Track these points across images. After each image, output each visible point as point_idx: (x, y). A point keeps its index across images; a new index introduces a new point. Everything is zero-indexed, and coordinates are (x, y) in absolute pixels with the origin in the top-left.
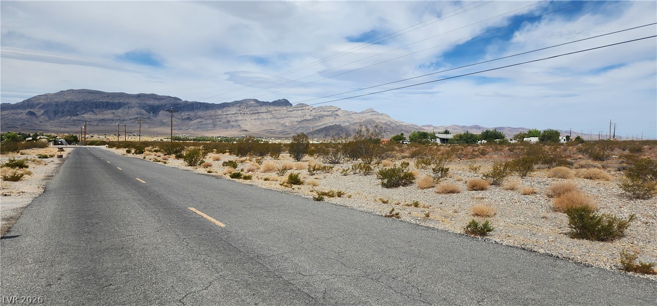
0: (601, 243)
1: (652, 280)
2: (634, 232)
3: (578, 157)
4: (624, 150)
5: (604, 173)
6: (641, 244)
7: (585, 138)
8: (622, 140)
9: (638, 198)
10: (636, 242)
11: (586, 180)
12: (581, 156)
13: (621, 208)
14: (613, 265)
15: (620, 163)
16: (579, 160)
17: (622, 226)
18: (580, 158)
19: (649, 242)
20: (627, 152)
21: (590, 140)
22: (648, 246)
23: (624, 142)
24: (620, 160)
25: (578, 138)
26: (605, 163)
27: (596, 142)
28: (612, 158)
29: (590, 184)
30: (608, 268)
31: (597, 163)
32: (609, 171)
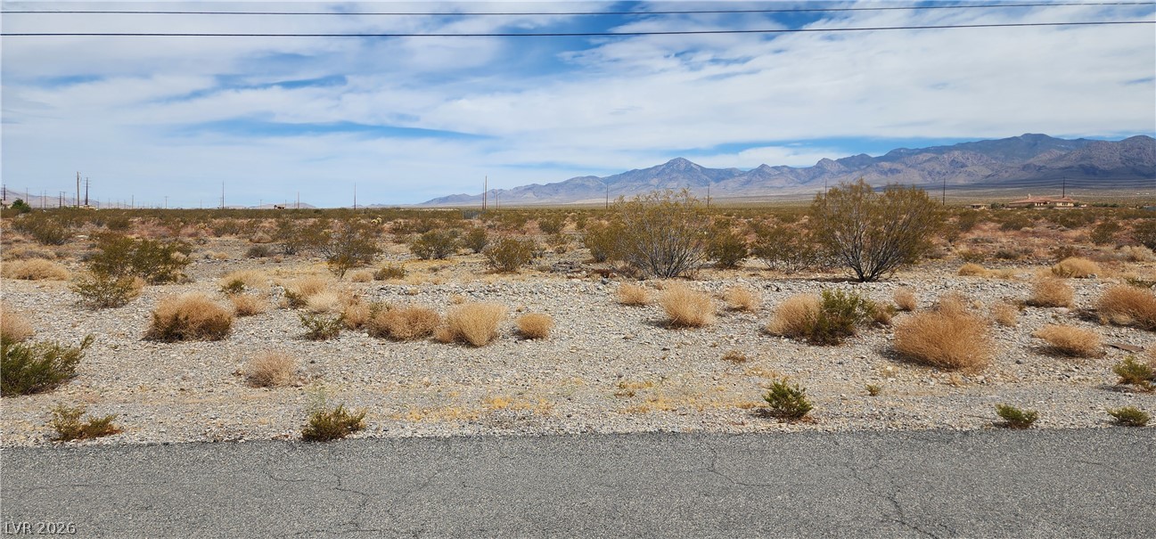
0: (30, 399)
1: (107, 445)
2: (94, 367)
3: (14, 238)
4: (99, 225)
5: (58, 266)
6: (103, 385)
7: (33, 204)
8: (101, 207)
9: (106, 306)
10: (94, 384)
11: (20, 281)
12: (19, 237)
13: (74, 326)
14: (41, 435)
15: (89, 248)
16: (15, 245)
17: (71, 358)
18: (17, 241)
19: (117, 379)
20: (104, 229)
21: (43, 207)
22: (115, 386)
23: (104, 211)
24: (91, 242)
25: (19, 203)
26: (63, 248)
27: (53, 212)
28: (78, 239)
29: (25, 290)
30: (31, 444)
31: (49, 250)
32: (68, 263)
